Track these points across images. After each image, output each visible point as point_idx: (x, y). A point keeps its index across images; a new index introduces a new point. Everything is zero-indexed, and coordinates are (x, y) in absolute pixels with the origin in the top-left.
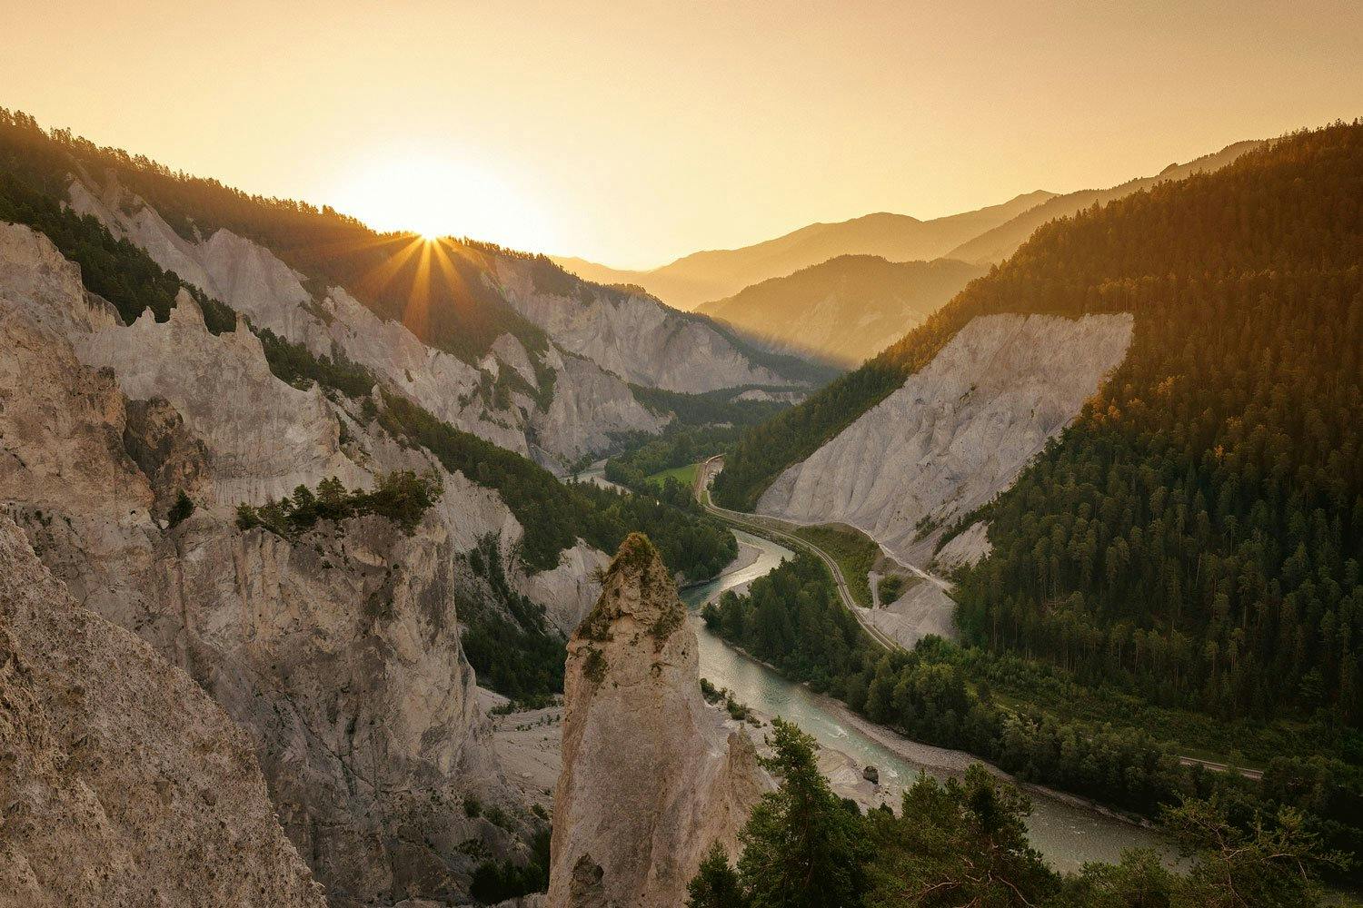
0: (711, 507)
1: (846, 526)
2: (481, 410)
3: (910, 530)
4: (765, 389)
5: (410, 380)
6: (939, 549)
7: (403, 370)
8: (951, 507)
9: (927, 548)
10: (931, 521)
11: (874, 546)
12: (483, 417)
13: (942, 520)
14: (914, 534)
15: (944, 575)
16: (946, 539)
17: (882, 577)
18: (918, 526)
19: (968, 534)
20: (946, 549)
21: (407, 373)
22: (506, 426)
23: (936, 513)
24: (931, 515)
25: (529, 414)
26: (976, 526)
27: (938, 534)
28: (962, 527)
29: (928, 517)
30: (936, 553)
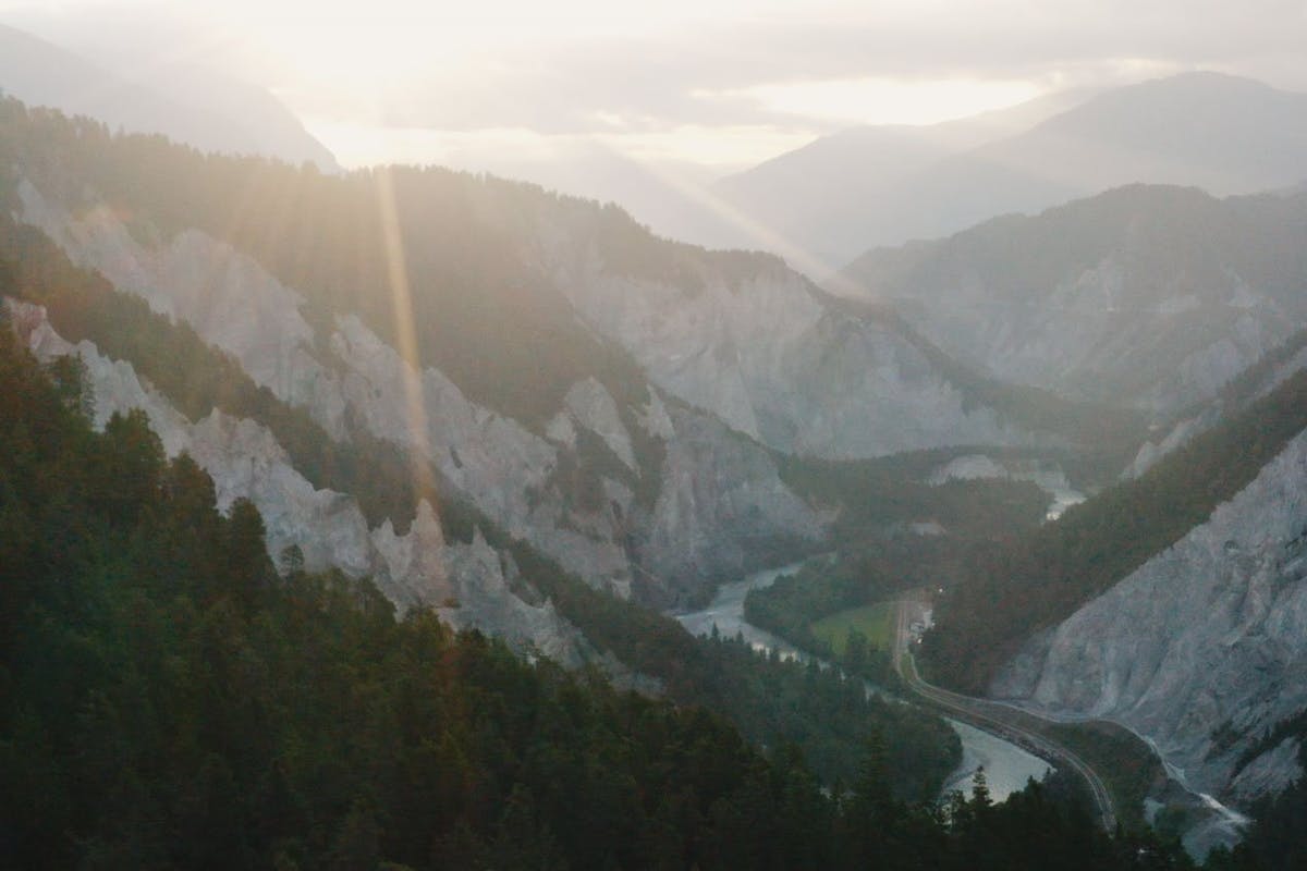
0: (918, 683)
1: (1117, 727)
2: (559, 512)
3: (1204, 740)
4: (994, 453)
5: (459, 464)
6: (1238, 769)
7: (447, 448)
8: (1260, 710)
9: (1224, 767)
10: (1232, 728)
11: (1154, 761)
12: (564, 523)
13: (1247, 729)
14: (1208, 746)
15: (1241, 807)
16: (1249, 757)
17: (1162, 806)
18: (1215, 735)
19: (1276, 752)
20: (1247, 770)
21: (454, 454)
22: (596, 538)
23: (1241, 717)
24: (1234, 719)
25: (625, 511)
26: (1288, 741)
27: (1241, 746)
28: (1270, 743)
29: (1230, 723)
30: (1234, 775)
